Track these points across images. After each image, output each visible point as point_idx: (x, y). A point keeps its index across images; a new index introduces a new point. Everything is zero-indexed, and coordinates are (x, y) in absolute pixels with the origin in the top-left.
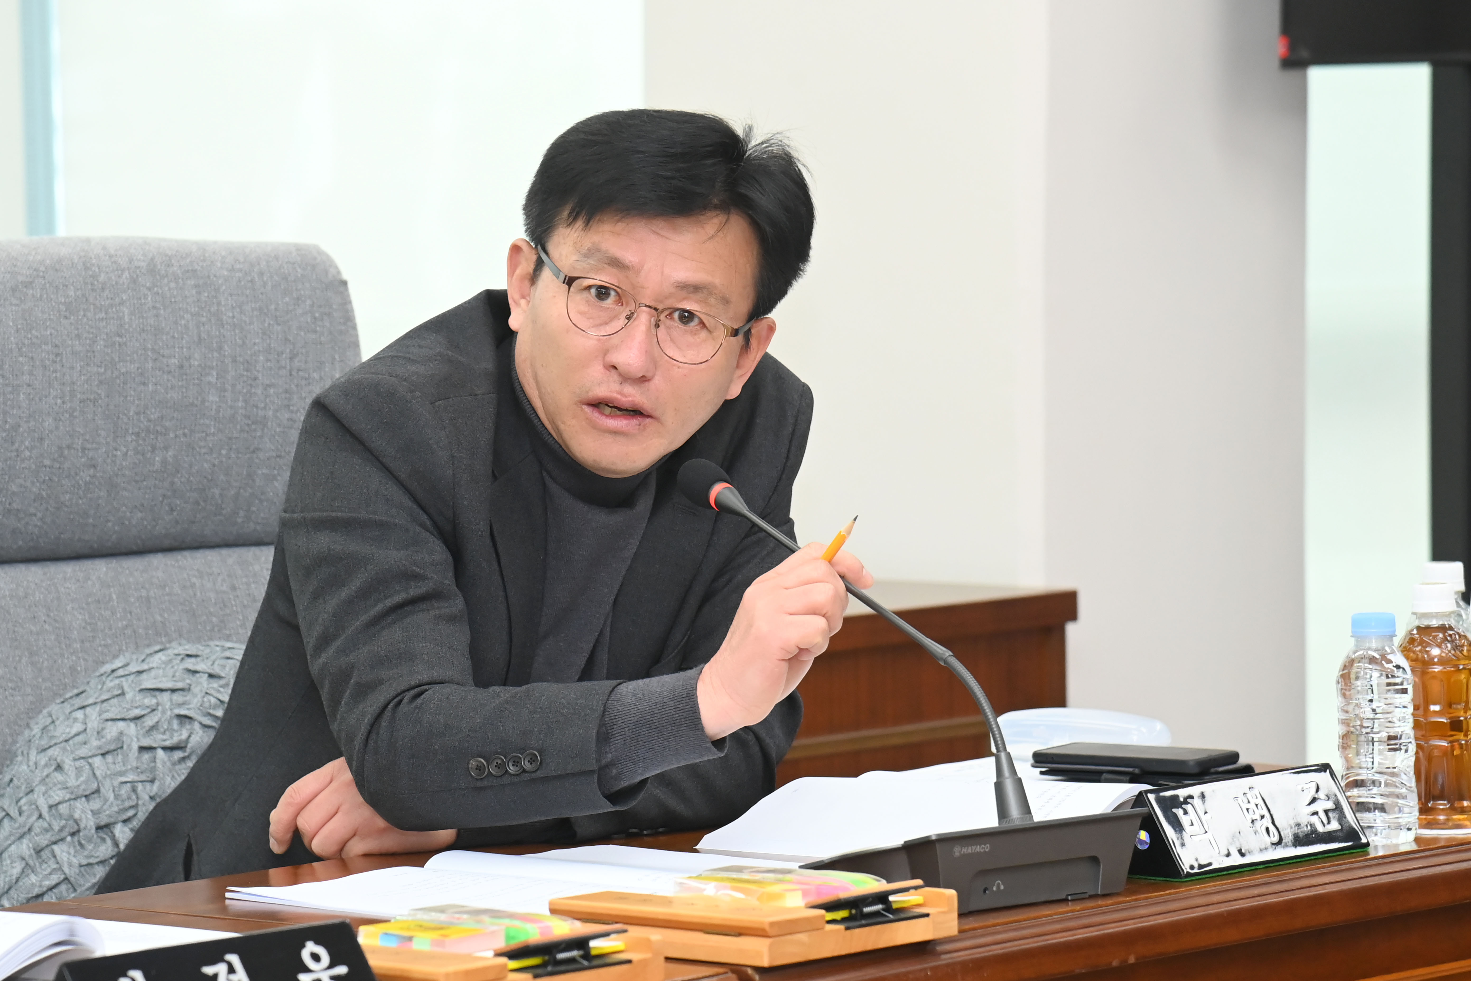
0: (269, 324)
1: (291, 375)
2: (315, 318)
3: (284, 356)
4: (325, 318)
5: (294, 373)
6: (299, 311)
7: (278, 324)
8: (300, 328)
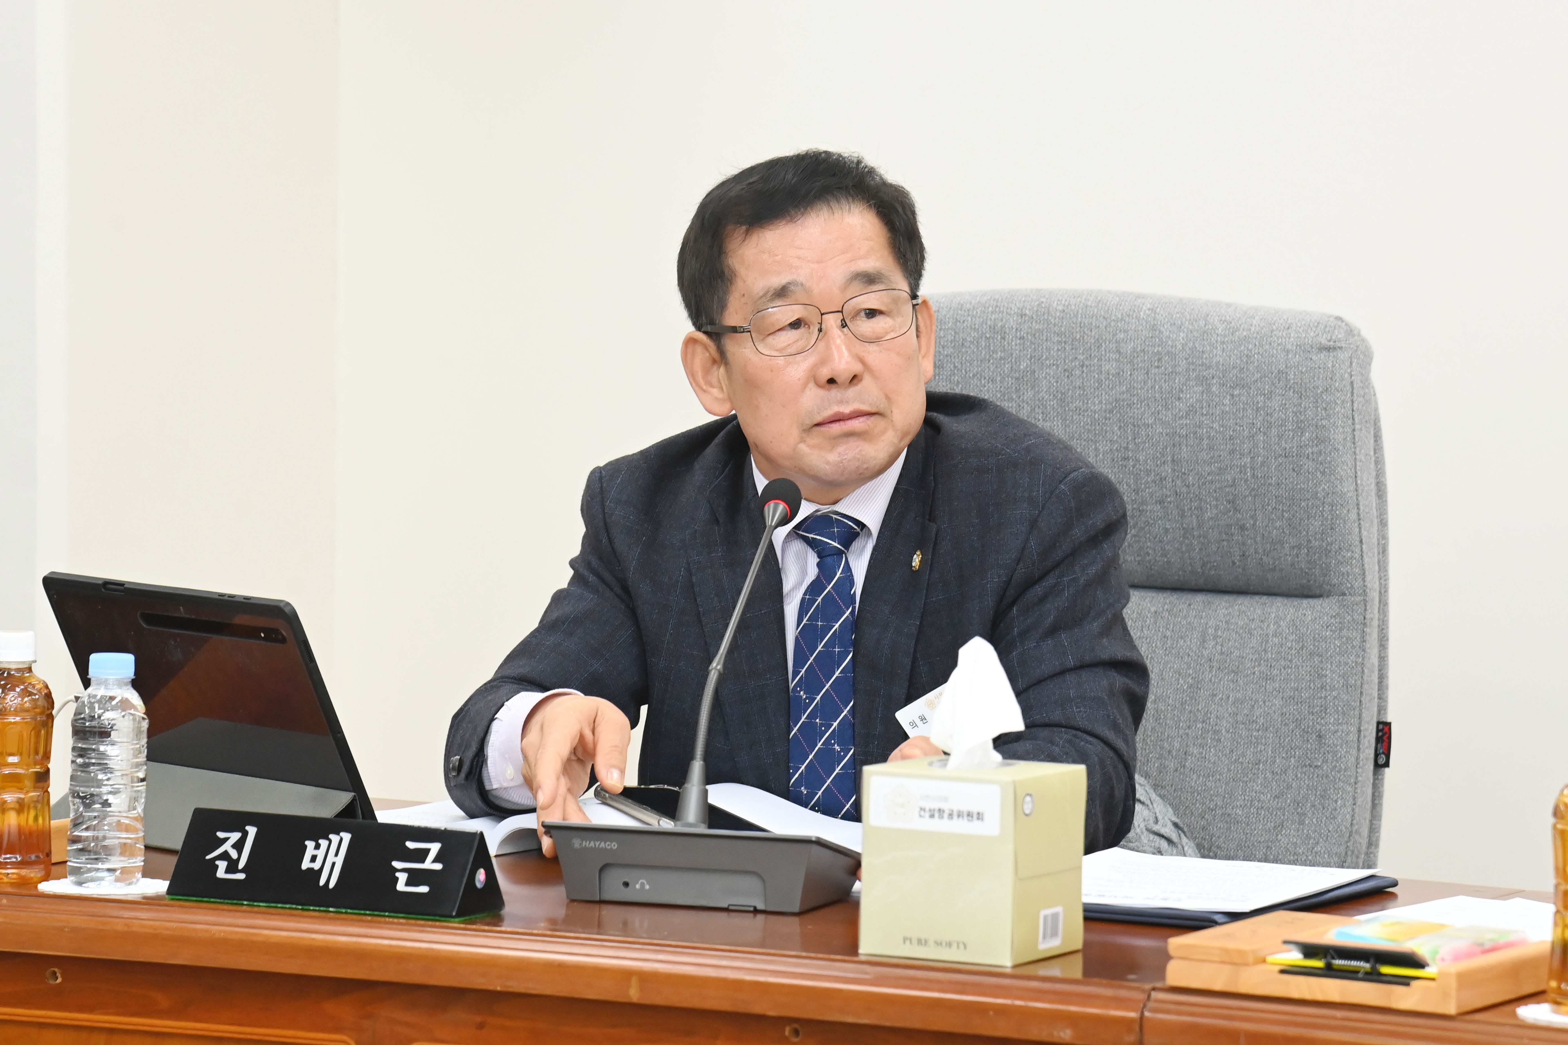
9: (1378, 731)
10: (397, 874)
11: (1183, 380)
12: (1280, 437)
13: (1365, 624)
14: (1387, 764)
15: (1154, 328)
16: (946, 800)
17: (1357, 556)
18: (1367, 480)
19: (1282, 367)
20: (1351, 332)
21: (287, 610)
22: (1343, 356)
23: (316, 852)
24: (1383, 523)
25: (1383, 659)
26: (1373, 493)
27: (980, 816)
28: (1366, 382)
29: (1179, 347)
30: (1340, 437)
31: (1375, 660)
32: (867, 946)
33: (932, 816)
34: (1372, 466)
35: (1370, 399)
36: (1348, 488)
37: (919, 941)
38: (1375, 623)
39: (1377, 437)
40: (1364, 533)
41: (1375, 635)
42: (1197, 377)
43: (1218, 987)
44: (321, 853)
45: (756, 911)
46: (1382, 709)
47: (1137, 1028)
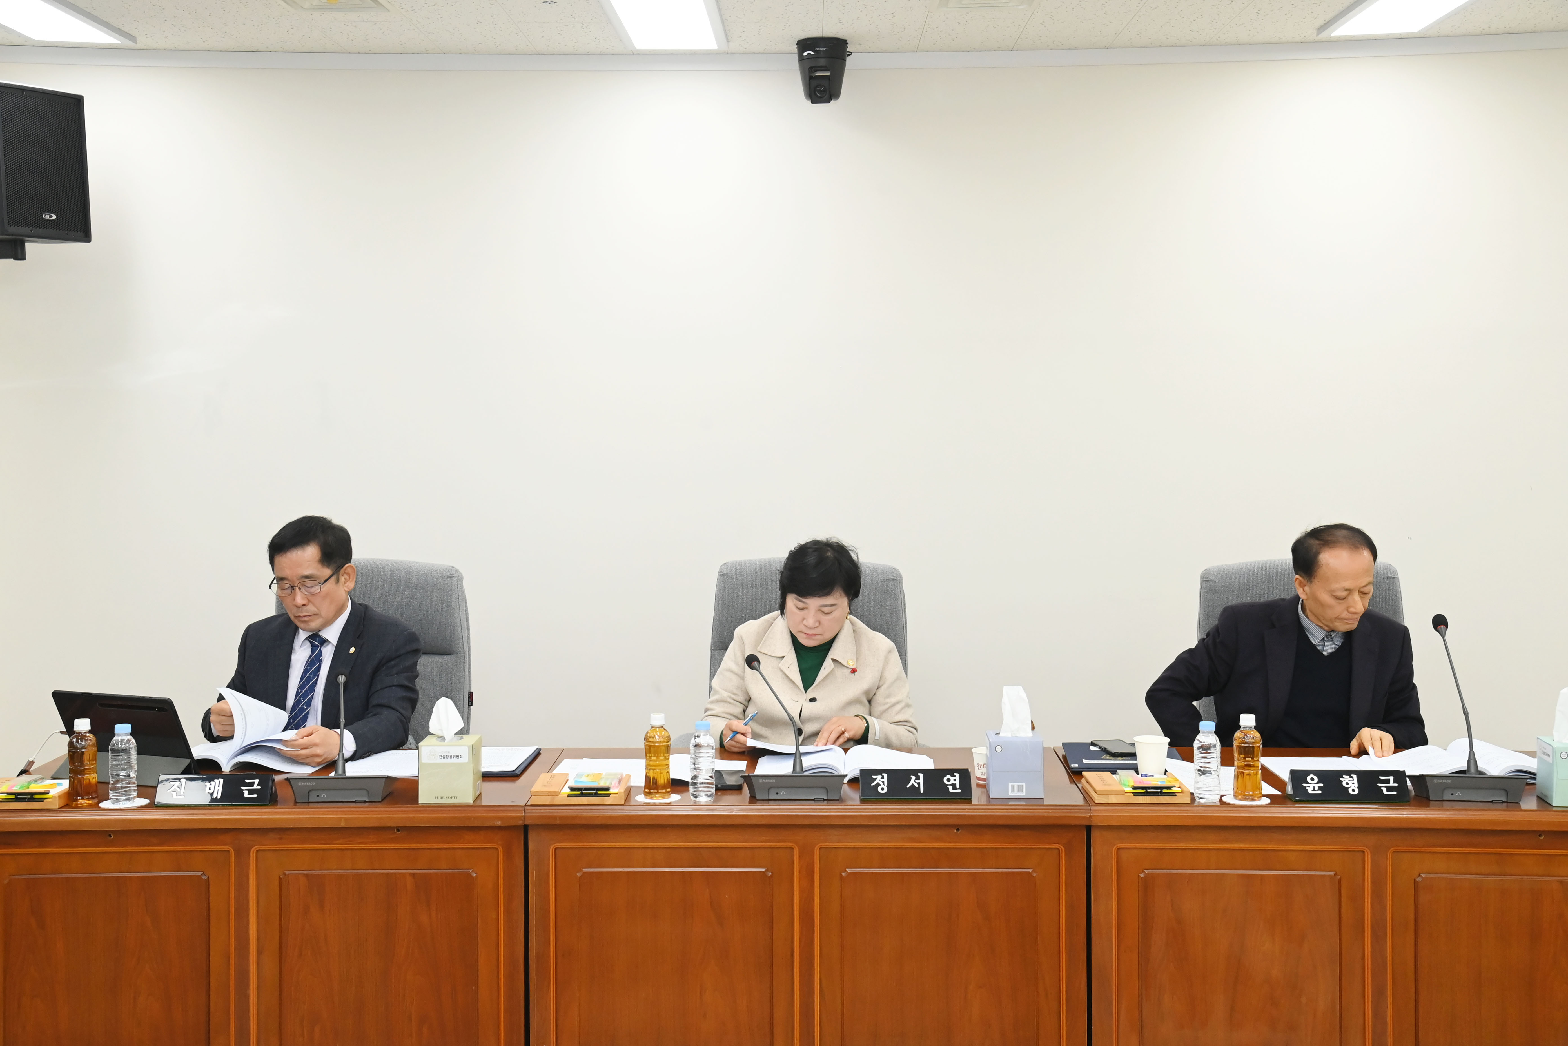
9: (469, 695)
10: (244, 791)
11: (403, 587)
12: (436, 605)
13: (464, 663)
14: (472, 705)
15: (393, 571)
16: (449, 752)
17: (461, 641)
18: (463, 617)
19: (436, 583)
20: (457, 571)
21: (169, 701)
22: (455, 579)
23: (210, 786)
24: (468, 629)
25: (470, 672)
26: (465, 621)
27: (461, 757)
28: (462, 586)
29: (402, 577)
30: (454, 604)
31: (467, 673)
32: (422, 800)
33: (444, 758)
34: (465, 613)
35: (463, 592)
36: (458, 620)
37: (441, 798)
38: (467, 662)
39: (466, 603)
40: (463, 634)
41: (467, 666)
42: (408, 587)
43: (547, 803)
44: (212, 787)
45: (365, 802)
46: (470, 688)
47: (523, 818)
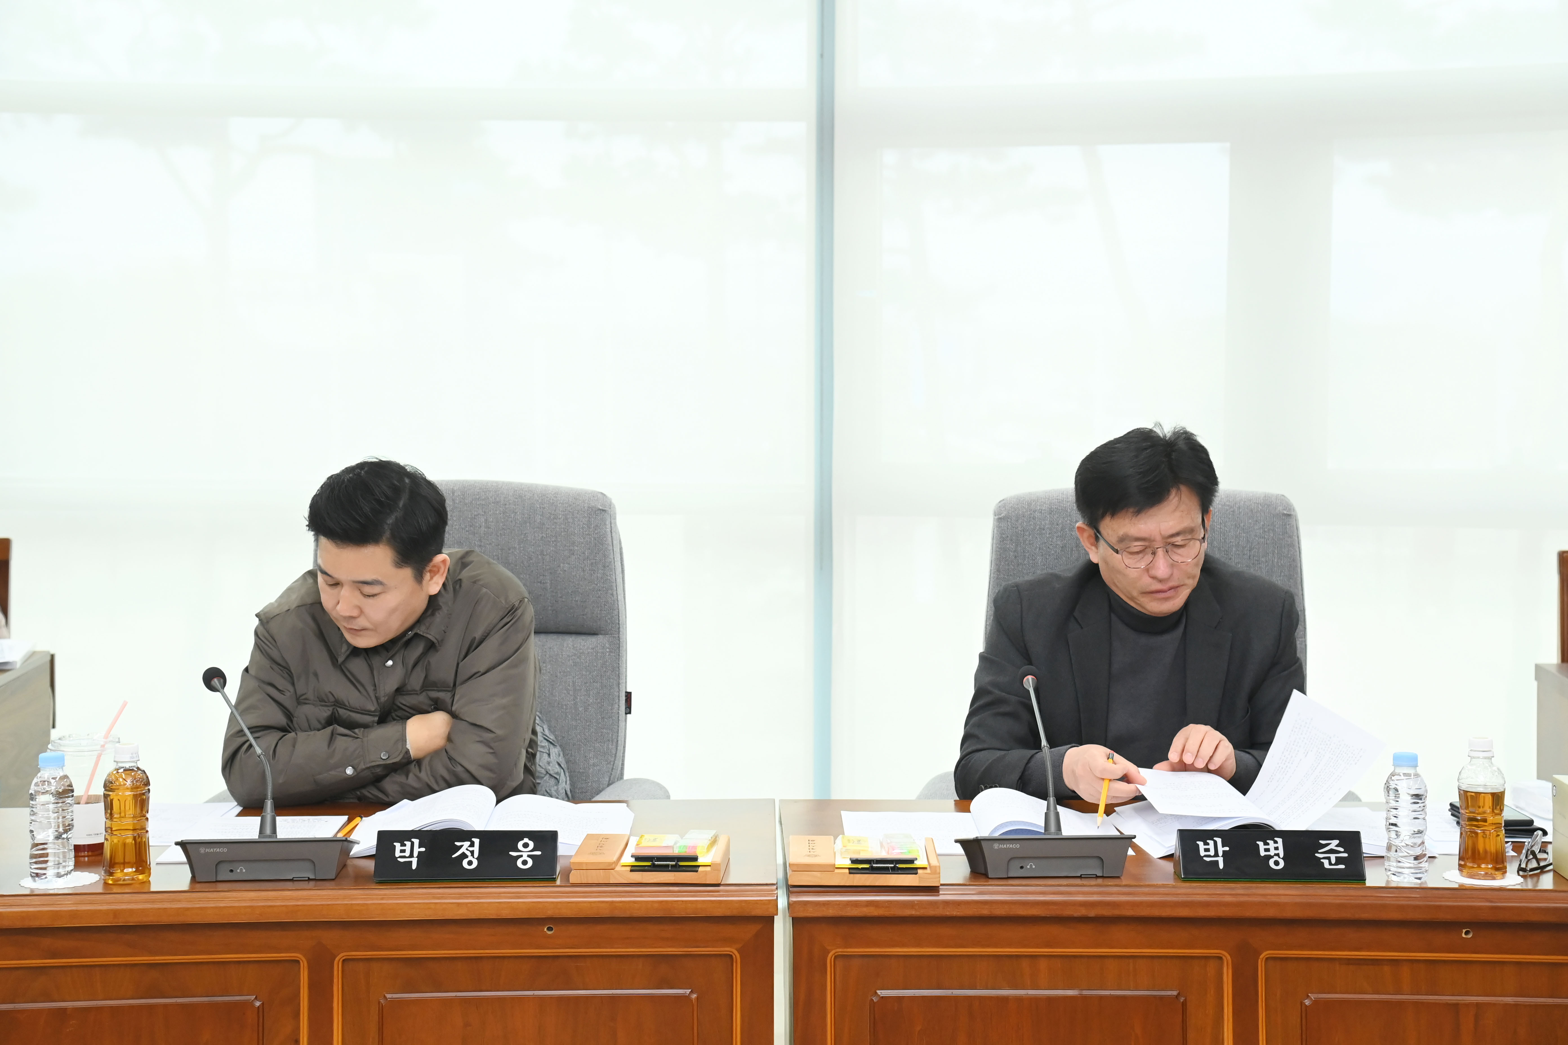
0: (1239, 533)
1: (1250, 558)
2: (1265, 531)
3: (1246, 549)
4: (1271, 531)
5: (1252, 557)
6: (1256, 527)
7: (1244, 533)
8: (1256, 536)
